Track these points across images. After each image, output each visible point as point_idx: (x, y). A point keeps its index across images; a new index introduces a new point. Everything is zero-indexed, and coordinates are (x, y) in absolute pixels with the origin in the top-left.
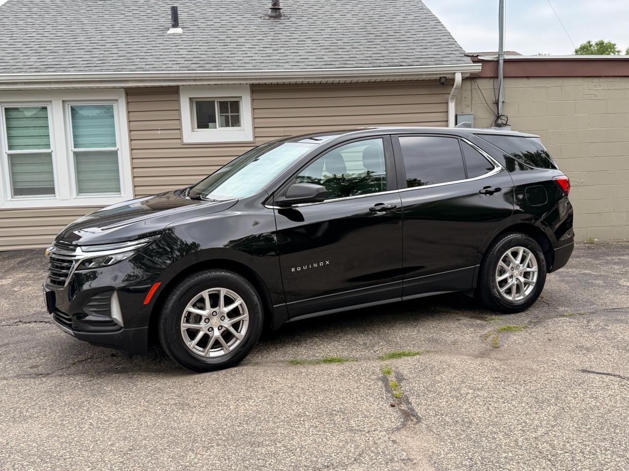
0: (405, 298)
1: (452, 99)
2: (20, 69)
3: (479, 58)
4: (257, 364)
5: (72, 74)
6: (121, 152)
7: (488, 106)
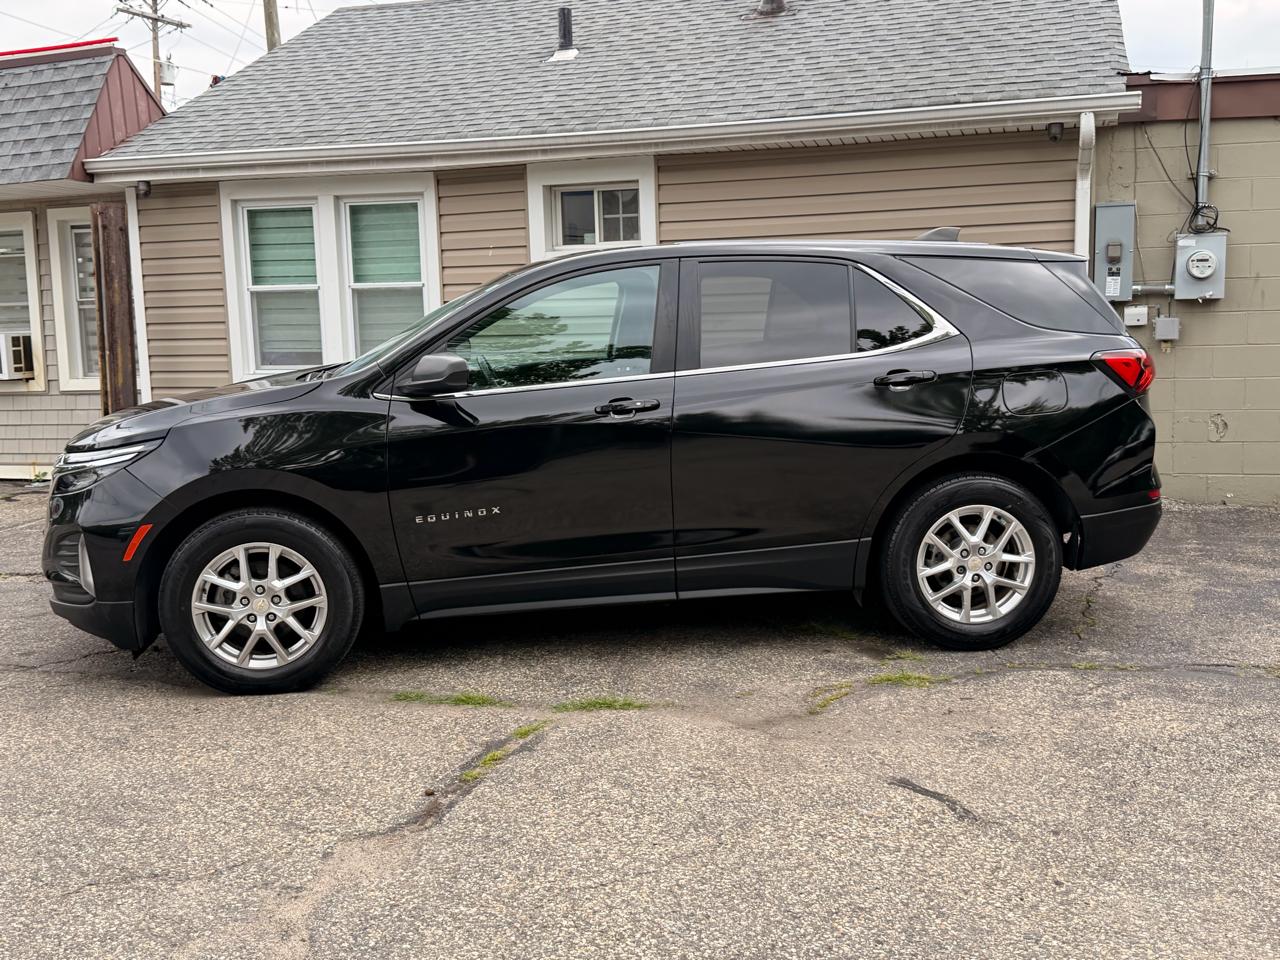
0: (684, 595)
1: (1085, 171)
2: (265, 140)
3: (1153, 77)
4: (342, 692)
5: (344, 146)
6: (428, 289)
7: (1175, 186)
